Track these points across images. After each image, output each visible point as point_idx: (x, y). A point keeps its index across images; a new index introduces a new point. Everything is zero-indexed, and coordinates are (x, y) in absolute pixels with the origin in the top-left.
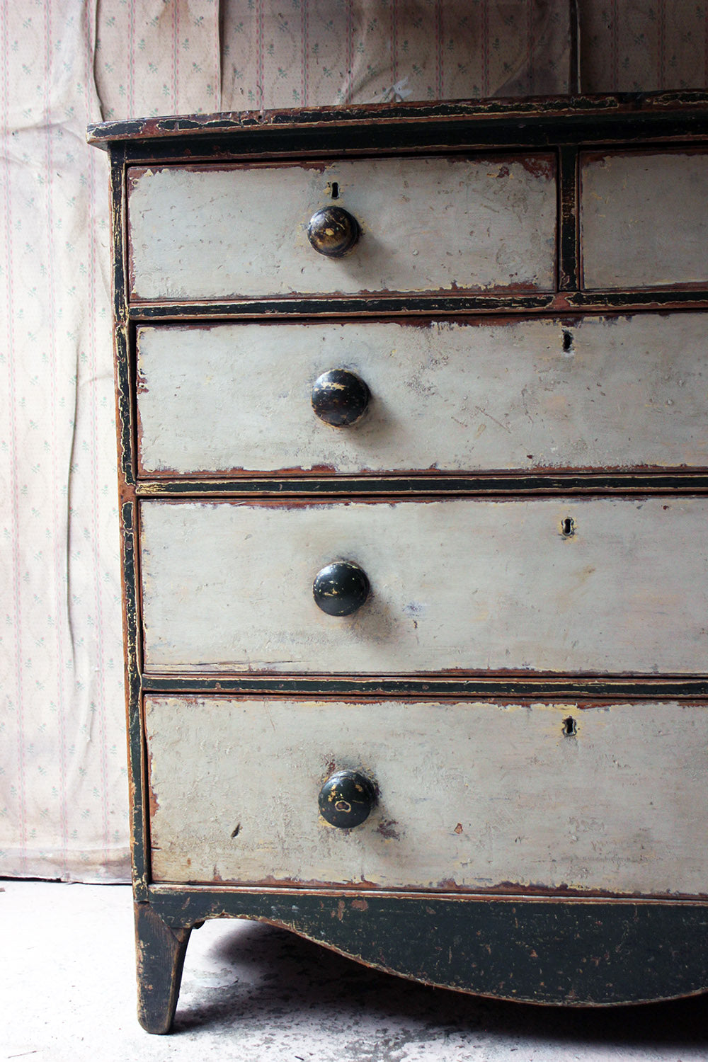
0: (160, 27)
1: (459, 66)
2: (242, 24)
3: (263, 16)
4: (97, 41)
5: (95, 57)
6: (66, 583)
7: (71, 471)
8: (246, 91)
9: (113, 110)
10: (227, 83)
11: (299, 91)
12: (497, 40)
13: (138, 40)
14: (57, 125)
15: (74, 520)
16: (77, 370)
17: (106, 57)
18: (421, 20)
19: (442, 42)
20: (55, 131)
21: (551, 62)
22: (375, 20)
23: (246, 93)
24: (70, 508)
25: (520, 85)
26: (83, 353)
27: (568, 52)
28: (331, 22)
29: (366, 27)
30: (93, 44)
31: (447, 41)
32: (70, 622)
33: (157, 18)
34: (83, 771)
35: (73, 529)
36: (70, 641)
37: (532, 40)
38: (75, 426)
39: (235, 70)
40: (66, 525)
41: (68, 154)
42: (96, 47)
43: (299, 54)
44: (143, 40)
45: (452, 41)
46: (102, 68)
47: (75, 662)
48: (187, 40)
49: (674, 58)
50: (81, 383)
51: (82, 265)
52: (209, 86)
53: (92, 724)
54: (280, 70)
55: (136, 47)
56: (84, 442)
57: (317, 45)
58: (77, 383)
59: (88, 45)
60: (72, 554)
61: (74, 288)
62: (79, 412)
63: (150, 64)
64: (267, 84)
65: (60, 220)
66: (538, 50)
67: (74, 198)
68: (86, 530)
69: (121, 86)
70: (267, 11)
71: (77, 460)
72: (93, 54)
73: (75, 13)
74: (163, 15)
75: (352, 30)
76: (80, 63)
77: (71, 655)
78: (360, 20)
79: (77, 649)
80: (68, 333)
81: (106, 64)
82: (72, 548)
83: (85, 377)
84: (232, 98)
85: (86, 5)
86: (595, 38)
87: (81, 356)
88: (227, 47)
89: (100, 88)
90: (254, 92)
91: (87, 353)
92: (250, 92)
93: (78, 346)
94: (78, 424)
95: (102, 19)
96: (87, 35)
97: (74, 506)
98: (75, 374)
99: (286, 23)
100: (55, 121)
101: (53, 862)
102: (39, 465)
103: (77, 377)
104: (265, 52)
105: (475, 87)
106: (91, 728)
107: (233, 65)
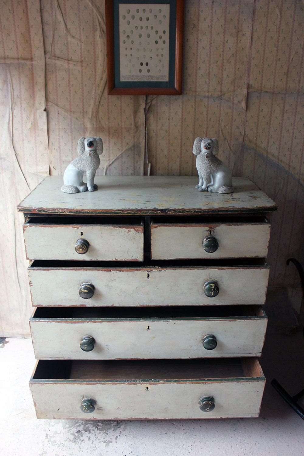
0: (30, 131)
1: (115, 143)
2: (54, 131)
3: (59, 128)
4: (13, 135)
5: (13, 139)
6: (17, 274)
7: (15, 247)
8: (56, 149)
9: (19, 154)
10: (50, 147)
11: (70, 149)
12: (125, 136)
13: (24, 135)
14: (3, 158)
15: (17, 259)
16: (15, 222)
17: (16, 139)
18: (104, 130)
19: (110, 137)
20: (3, 159)
21: (139, 143)
22: (91, 131)
23: (56, 150)
24: (16, 256)
25: (131, 149)
26: (16, 218)
27: (144, 141)
28: (79, 131)
29: (88, 132)
30: (12, 136)
31: (111, 137)
32: (19, 282)
33: (30, 129)
34: (26, 315)
35: (17, 260)
36: (19, 287)
37: (134, 137)
38: (15, 236)
39: (52, 143)
40: (15, 260)
41: (7, 166)
42: (13, 136)
43: (70, 140)
44: (26, 135)
45: (112, 137)
46: (15, 142)
47: (21, 291)
48: (38, 135)
49: (172, 143)
50: (16, 225)
51: (13, 195)
52: (45, 147)
53: (27, 305)
54: (65, 143)
55: (24, 137)
56: (18, 240)
57: (75, 137)
58: (15, 226)
59: (10, 136)
60: (18, 267)
61: (12, 202)
62: (16, 233)
63: (28, 141)
64: (61, 147)
65: (6, 184)
66: (136, 140)
67: (10, 178)
68: (21, 261)
69: (20, 147)
70: (60, 127)
71: (16, 244)
72: (12, 139)
73: (6, 127)
74: (31, 128)
75: (85, 133)
76: (8, 142)
77: (20, 290)
78: (87, 130)
79: (21, 288)
80: (11, 213)
81: (16, 141)
82: (17, 265)
83: (17, 224)
84: (52, 151)
85: (9, 125)
86: (151, 137)
87: (15, 219)
88: (50, 137)
89: (15, 148)
90: (58, 149)
91: (17, 218)
92: (57, 149)
93: (14, 216)
94: (16, 236)
95: (14, 129)
96: (10, 133)
97: (17, 255)
98: (14, 223)
99: (66, 131)
100: (2, 157)
101: (20, 334)
102: (7, 245)
103: (15, 224)
104: (61, 138)
105: (119, 149)
106: (27, 306)
107: (52, 142)
